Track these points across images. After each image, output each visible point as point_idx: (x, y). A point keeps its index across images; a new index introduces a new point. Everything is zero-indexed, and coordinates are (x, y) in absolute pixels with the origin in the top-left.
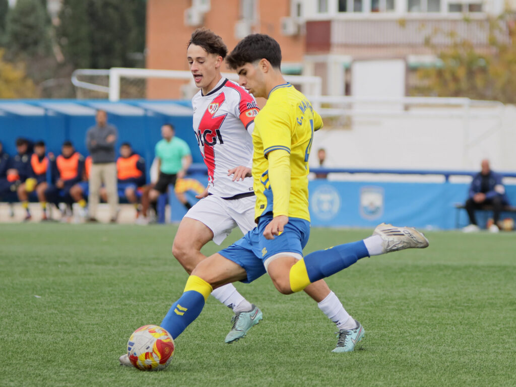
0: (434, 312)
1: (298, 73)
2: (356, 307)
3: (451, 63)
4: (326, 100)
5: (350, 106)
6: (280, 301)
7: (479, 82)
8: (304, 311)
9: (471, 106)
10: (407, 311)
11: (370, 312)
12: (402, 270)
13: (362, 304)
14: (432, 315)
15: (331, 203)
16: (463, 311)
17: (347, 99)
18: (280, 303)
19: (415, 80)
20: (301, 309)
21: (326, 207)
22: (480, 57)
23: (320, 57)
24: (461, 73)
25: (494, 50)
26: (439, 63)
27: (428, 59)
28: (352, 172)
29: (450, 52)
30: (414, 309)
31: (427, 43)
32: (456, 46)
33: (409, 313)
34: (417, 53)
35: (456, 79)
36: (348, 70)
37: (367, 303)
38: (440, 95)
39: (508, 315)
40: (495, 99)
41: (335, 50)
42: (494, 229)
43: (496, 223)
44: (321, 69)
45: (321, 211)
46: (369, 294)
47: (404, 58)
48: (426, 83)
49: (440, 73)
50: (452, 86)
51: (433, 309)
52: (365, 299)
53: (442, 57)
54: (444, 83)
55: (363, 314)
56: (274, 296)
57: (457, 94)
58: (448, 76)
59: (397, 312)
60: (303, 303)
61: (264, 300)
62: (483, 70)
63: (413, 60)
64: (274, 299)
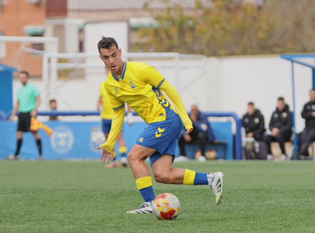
0: (145, 228)
1: (40, 35)
2: (82, 226)
3: (165, 23)
4: (62, 56)
5: (83, 61)
6: (19, 222)
7: (188, 39)
8: (39, 230)
9: (181, 59)
10: (123, 228)
11: (93, 229)
12: (121, 194)
13: (86, 223)
14: (143, 231)
15: (67, 139)
16: (168, 227)
17: (81, 55)
18: (19, 224)
19: (136, 38)
20: (37, 228)
21: (62, 143)
22: (189, 19)
23: (58, 21)
24: (174, 32)
25: (200, 12)
26: (156, 24)
27: (146, 21)
28: (84, 114)
29: (164, 15)
30: (129, 227)
31: (145, 7)
32: (169, 9)
33: (124, 229)
34: (137, 17)
35: (170, 37)
36: (81, 31)
37: (91, 222)
38: (157, 51)
39: (205, 230)
40: (202, 53)
41: (70, 14)
42: (201, 159)
43: (203, 154)
44: (59, 30)
45: (59, 147)
46: (93, 214)
47: (127, 21)
48: (145, 40)
49: (156, 32)
50: (166, 42)
51: (145, 226)
52: (89, 219)
53: (158, 18)
54: (161, 41)
55: (87, 231)
56: (15, 218)
57: (170, 49)
58: (163, 35)
59: (115, 229)
60: (39, 224)
61: (6, 221)
62: (192, 29)
63: (134, 21)
64: (15, 220)
